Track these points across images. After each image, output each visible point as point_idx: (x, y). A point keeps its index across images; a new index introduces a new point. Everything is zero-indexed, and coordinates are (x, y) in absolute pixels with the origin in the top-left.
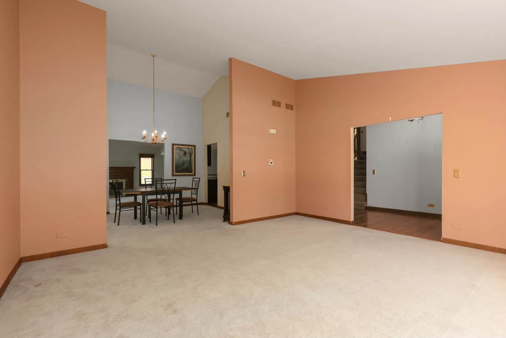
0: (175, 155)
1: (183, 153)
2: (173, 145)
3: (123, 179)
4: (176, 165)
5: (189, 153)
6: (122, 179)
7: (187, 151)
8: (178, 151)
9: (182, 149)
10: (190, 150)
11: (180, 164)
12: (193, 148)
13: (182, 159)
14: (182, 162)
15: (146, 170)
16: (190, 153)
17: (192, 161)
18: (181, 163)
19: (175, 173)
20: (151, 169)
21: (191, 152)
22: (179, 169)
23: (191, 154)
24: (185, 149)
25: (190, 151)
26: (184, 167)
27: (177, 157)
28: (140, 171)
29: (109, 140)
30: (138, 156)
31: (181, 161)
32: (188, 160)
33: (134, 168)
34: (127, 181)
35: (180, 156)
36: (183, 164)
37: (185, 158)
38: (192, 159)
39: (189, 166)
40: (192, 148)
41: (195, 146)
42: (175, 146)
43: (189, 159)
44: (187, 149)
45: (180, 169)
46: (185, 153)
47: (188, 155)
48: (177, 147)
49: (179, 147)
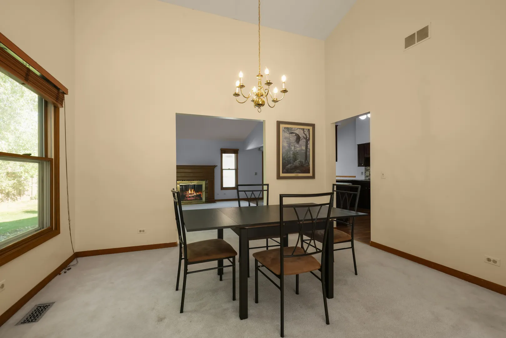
0: (283, 141)
1: (295, 138)
2: (279, 123)
3: (203, 180)
4: (283, 159)
5: (303, 137)
6: (201, 180)
7: (301, 135)
8: (287, 135)
9: (293, 132)
10: (306, 132)
11: (290, 157)
12: (311, 128)
13: (293, 148)
14: (294, 154)
15: (229, 169)
16: (306, 138)
17: (309, 152)
18: (292, 156)
19: (283, 173)
20: (234, 168)
21: (308, 136)
22: (289, 165)
23: (307, 141)
24: (298, 130)
25: (306, 135)
26: (297, 163)
27: (286, 144)
28: (222, 170)
29: (176, 113)
30: (220, 152)
31: (291, 152)
32: (303, 150)
33: (215, 166)
34: (207, 184)
35: (289, 144)
36: (295, 159)
37: (297, 147)
38: (309, 149)
39: (304, 161)
40: (309, 130)
41: (313, 126)
42: (282, 126)
43: (304, 148)
44: (301, 130)
45: (291, 166)
46: (298, 139)
47: (303, 142)
48: (285, 128)
49: (288, 128)
